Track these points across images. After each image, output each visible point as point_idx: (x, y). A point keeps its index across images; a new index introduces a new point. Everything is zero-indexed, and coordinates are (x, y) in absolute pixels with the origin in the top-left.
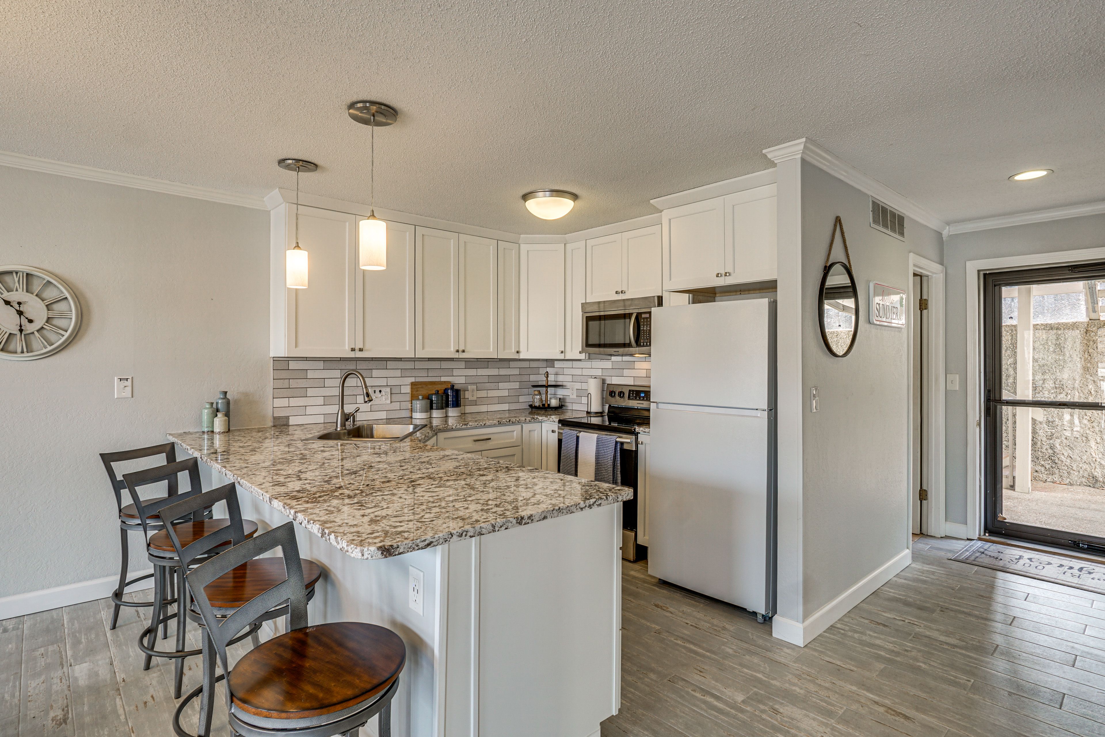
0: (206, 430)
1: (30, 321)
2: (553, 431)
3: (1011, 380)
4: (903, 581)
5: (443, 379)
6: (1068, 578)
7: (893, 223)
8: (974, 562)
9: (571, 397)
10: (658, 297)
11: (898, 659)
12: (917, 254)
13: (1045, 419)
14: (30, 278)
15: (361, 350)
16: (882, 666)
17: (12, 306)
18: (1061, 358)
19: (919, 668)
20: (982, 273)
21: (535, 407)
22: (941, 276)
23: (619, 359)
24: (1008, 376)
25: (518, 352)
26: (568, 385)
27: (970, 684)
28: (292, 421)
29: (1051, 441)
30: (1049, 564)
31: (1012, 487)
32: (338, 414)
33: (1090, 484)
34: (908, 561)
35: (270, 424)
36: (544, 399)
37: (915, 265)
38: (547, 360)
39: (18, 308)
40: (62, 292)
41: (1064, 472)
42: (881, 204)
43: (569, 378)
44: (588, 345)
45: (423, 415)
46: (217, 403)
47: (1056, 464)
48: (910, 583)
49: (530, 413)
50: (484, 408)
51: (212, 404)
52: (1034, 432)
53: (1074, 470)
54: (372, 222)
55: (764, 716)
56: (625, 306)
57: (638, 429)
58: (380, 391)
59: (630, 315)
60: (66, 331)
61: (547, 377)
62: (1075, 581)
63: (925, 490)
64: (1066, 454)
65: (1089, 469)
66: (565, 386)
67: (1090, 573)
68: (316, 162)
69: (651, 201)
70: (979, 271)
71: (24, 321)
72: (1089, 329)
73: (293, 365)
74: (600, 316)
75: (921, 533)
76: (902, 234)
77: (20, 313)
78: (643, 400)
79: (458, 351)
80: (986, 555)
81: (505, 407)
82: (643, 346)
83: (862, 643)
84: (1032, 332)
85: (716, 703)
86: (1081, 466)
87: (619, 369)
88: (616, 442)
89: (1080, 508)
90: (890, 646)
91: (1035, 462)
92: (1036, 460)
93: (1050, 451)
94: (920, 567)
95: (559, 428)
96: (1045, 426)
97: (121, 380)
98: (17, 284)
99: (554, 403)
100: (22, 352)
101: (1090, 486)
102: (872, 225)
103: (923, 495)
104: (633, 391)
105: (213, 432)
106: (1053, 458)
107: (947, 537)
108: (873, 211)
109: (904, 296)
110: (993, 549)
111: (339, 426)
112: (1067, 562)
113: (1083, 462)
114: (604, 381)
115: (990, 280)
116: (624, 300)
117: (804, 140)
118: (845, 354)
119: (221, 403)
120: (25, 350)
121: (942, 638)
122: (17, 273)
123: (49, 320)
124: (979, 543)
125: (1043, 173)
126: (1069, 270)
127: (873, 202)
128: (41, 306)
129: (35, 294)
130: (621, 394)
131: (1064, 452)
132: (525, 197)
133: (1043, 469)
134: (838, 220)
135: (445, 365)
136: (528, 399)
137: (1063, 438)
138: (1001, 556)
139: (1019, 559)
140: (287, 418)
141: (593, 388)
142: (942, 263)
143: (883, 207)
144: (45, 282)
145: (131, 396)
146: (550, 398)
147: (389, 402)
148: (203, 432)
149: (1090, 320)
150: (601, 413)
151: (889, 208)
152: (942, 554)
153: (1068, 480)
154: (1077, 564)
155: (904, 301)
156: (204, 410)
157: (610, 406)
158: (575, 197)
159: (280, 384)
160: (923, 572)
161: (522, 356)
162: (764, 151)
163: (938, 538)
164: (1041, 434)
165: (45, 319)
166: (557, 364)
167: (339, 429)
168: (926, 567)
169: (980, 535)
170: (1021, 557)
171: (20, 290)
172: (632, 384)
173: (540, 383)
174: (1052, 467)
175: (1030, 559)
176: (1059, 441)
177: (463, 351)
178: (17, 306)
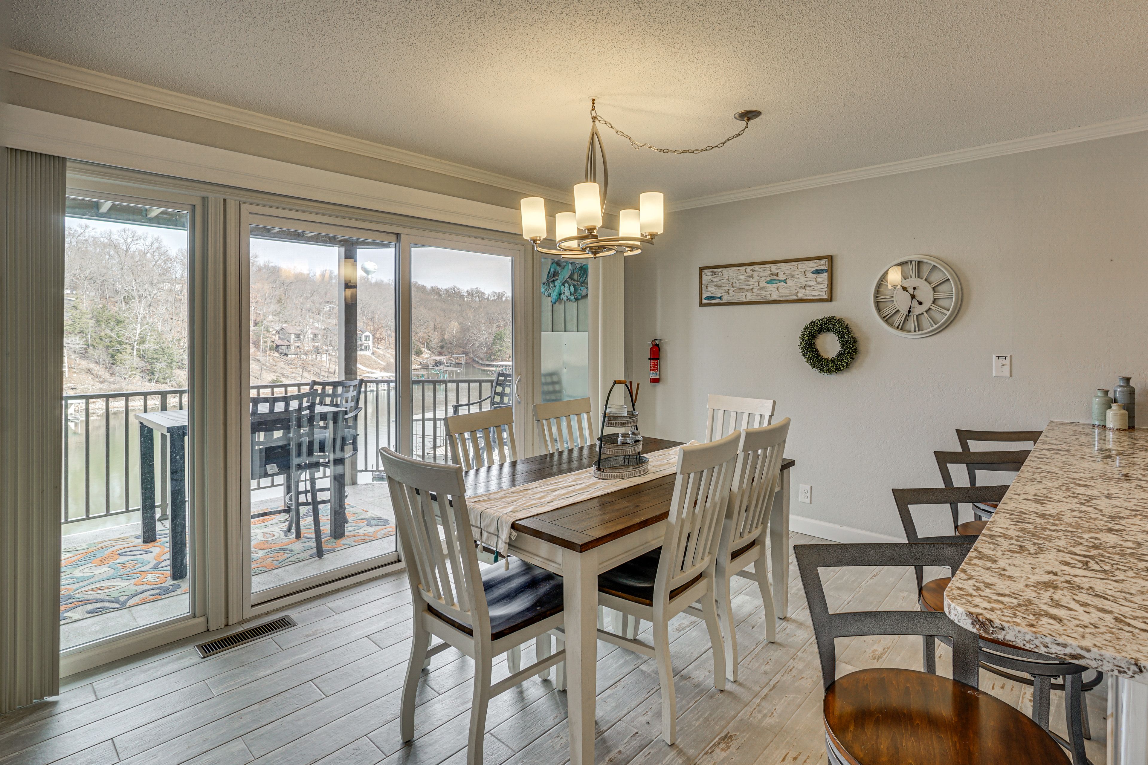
0: (1097, 423)
1: (920, 303)
14: (921, 264)
17: (907, 291)
39: (912, 293)
40: (946, 275)
46: (1115, 392)
51: (1106, 392)
60: (948, 310)
71: (915, 303)
77: (913, 297)
97: (999, 358)
98: (911, 272)
100: (915, 331)
105: (1105, 426)
119: (1120, 391)
120: (917, 329)
122: (911, 262)
123: (935, 301)
128: (928, 288)
129: (924, 279)
144: (931, 267)
145: (1009, 375)
148: (1094, 426)
156: (1094, 399)
165: (932, 300)
171: (913, 277)
178: (911, 291)
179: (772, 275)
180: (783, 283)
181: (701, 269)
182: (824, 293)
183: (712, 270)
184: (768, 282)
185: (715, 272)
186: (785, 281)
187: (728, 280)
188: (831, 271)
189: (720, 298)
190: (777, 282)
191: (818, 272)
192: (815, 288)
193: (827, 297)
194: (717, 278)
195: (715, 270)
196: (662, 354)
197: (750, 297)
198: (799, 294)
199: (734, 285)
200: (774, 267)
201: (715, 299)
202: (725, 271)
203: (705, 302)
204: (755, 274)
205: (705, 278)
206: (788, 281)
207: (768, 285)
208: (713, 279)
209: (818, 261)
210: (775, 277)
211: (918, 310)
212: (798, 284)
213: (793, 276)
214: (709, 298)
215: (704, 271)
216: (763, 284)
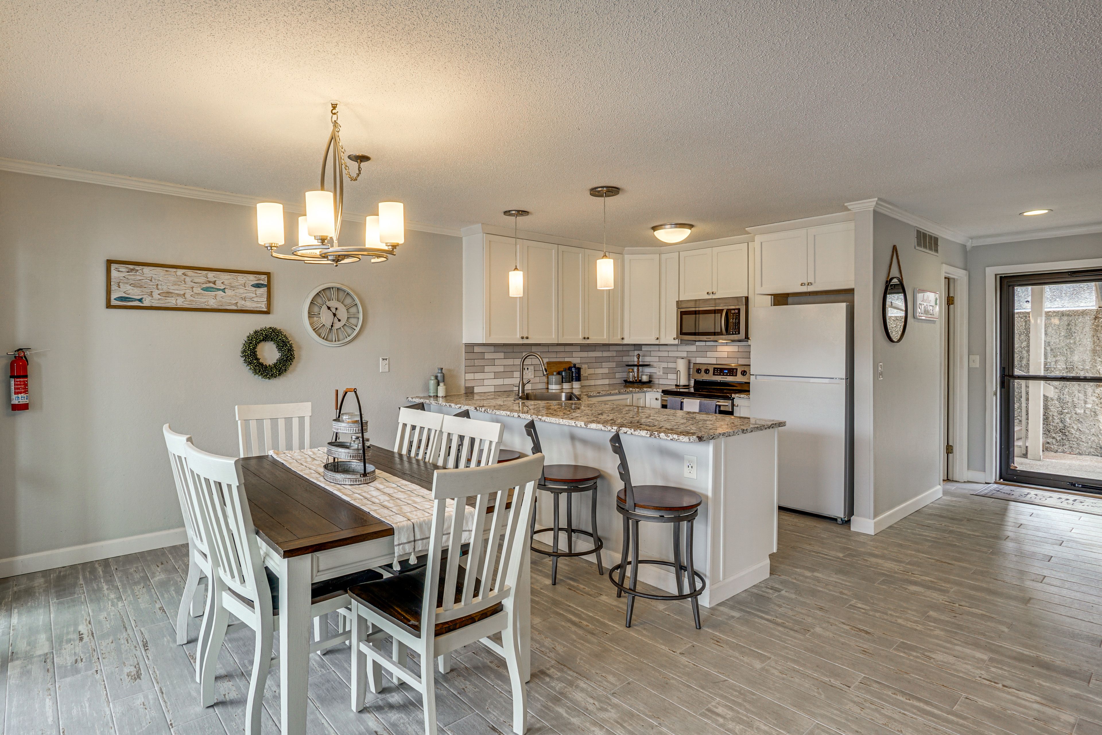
0: (432, 395)
1: (339, 320)
2: (656, 399)
3: (1024, 362)
4: (938, 506)
5: (567, 360)
6: (1064, 505)
7: (930, 243)
8: (991, 496)
9: (658, 373)
10: (746, 297)
11: (940, 541)
12: (948, 265)
13: (1056, 396)
14: (339, 291)
15: (527, 338)
16: (930, 544)
17: (331, 310)
18: (1072, 341)
19: (955, 545)
20: (998, 277)
21: (630, 382)
22: (966, 279)
23: (703, 344)
24: (1022, 358)
25: (623, 339)
26: (655, 364)
27: (990, 552)
28: (476, 390)
29: (1062, 416)
30: (1051, 497)
31: (1025, 455)
32: (519, 384)
33: (1098, 454)
34: (940, 495)
35: (463, 391)
36: (636, 375)
37: (945, 273)
38: (635, 345)
39: (334, 312)
40: (355, 300)
41: (1074, 443)
42: (922, 231)
43: (657, 359)
44: (682, 333)
45: (558, 387)
46: (438, 376)
47: (1067, 436)
48: (944, 507)
49: (625, 387)
50: (592, 383)
51: (435, 376)
52: (1046, 408)
53: (1083, 442)
54: (605, 260)
55: (859, 562)
56: (715, 304)
57: (733, 396)
58: (528, 369)
59: (721, 311)
60: (358, 327)
61: (638, 358)
62: (1069, 507)
63: (951, 446)
64: (1075, 427)
65: (1096, 441)
66: (652, 365)
67: (1081, 502)
68: (528, 211)
69: (746, 229)
70: (996, 275)
71: (336, 320)
72: (1098, 315)
73: (477, 349)
74: (696, 311)
75: (948, 479)
76: (936, 251)
77: (335, 315)
78: (727, 375)
79: (585, 338)
80: (1001, 492)
81: (607, 382)
82: (733, 334)
83: (913, 534)
84: (1044, 318)
85: (826, 557)
86: (1089, 437)
87: (703, 352)
88: (716, 405)
89: (1086, 471)
90: (934, 535)
91: (1047, 435)
92: (1047, 433)
93: (1061, 425)
94: (949, 499)
95: (662, 397)
96: (1057, 402)
97: (383, 359)
98: (333, 296)
99: (645, 378)
100: (335, 341)
101: (1098, 456)
102: (917, 248)
103: (949, 449)
104: (717, 368)
106: (1063, 431)
107: (969, 482)
108: (917, 237)
109: (937, 296)
110: (1007, 489)
111: (520, 393)
112: (1064, 496)
113: (1092, 434)
114: (689, 362)
115: (1005, 282)
116: (715, 299)
117: (876, 199)
118: (899, 340)
119: (440, 376)
120: (337, 340)
121: (969, 532)
122: (332, 288)
123: (348, 319)
124: (996, 486)
125: (1046, 211)
126: (1069, 275)
127: (917, 231)
128: (344, 310)
129: (341, 302)
130: (707, 371)
131: (1073, 425)
132: (654, 228)
133: (1054, 441)
134: (895, 249)
135: (567, 349)
136: (624, 375)
137: (1073, 413)
138: (1013, 493)
139: (1027, 494)
140: (473, 387)
141: (681, 366)
142: (965, 269)
143: (923, 233)
144: (346, 293)
145: (388, 371)
146: (642, 375)
147: (533, 377)
148: (430, 397)
149: (1099, 307)
150: (688, 386)
151: (928, 233)
152: (966, 491)
153: (1078, 450)
154: (1072, 497)
155: (938, 300)
156: (430, 381)
157: (695, 380)
158: (691, 226)
159: (469, 363)
160: (952, 501)
161: (625, 342)
162: (846, 204)
163: (962, 482)
164: (1054, 411)
165: (346, 318)
166: (644, 348)
167: (520, 395)
168: (954, 499)
169: (996, 480)
170: (1028, 494)
171: (334, 300)
172: (715, 363)
173: (632, 363)
174: (1062, 439)
175: (1036, 495)
176: (1069, 415)
177: (588, 338)
178: (334, 310)
179: (210, 282)
180: (221, 292)
181: (110, 263)
182: (263, 306)
183: (127, 266)
184: (203, 289)
185: (133, 270)
186: (223, 290)
187: (151, 280)
188: (268, 286)
189: (140, 300)
190: (214, 290)
191: (258, 286)
192: (255, 300)
193: (266, 310)
194: (133, 277)
195: (131, 267)
196: (30, 369)
197: (180, 302)
198: (238, 304)
199: (159, 287)
200: (211, 275)
201: (132, 301)
202: (146, 270)
203: (114, 302)
204: (188, 279)
205: (114, 274)
206: (226, 290)
207: (203, 292)
208: (129, 277)
209: (257, 276)
210: (212, 285)
211: (338, 325)
212: (238, 294)
213: (232, 287)
214: (121, 299)
215: (113, 266)
216: (197, 290)
